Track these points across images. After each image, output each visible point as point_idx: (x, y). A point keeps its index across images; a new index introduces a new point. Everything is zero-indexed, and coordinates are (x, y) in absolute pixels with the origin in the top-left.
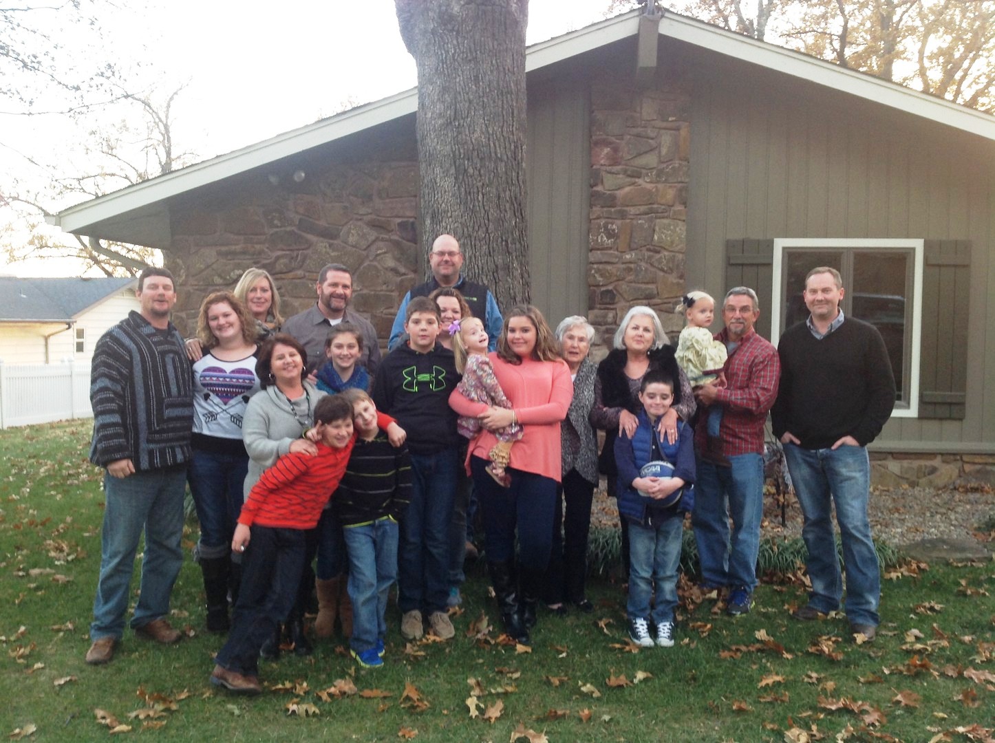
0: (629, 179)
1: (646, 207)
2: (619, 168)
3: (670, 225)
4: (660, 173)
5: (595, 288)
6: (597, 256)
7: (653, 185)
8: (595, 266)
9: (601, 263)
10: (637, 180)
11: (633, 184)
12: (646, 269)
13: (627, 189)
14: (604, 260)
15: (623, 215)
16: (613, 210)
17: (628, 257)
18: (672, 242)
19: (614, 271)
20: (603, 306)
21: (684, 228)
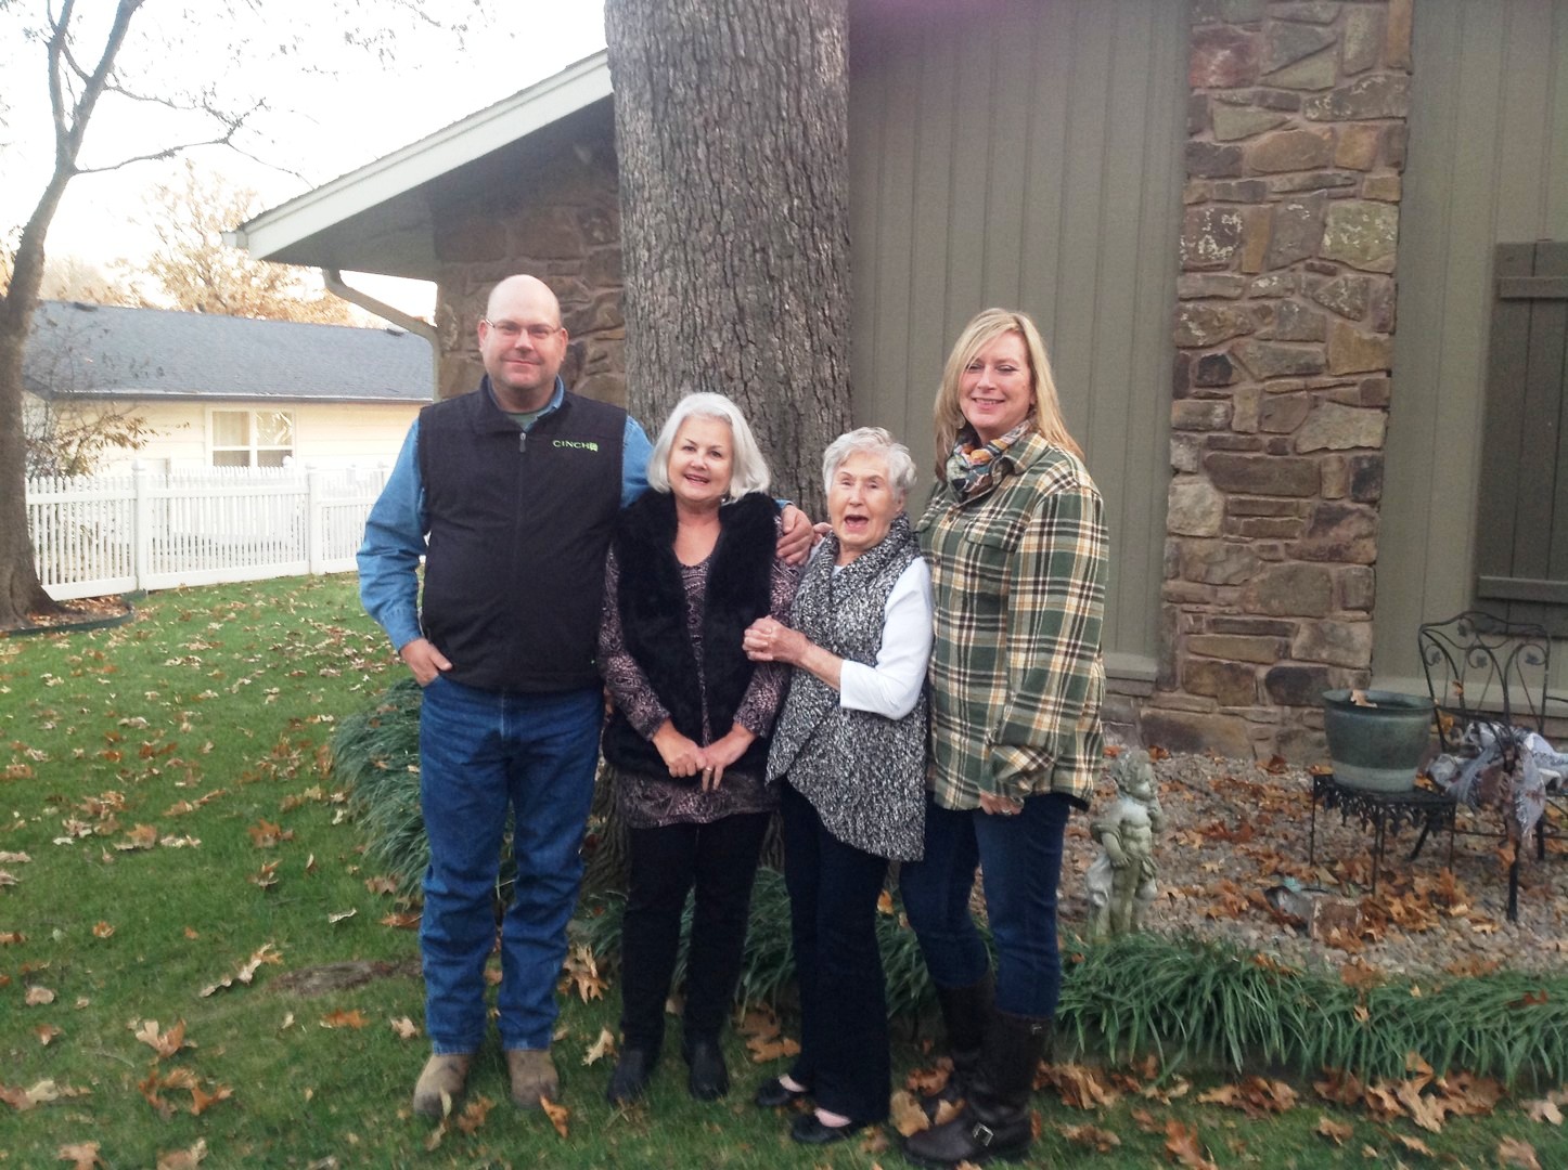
0: (1270, 116)
1: (1308, 174)
2: (1246, 92)
3: (1360, 213)
4: (1341, 99)
5: (1188, 353)
6: (1196, 283)
7: (1327, 126)
8: (1190, 306)
9: (1202, 299)
10: (1288, 117)
11: (1283, 124)
12: (1303, 311)
13: (1266, 138)
14: (1208, 293)
15: (1256, 194)
16: (1233, 183)
17: (1262, 284)
18: (1365, 250)
19: (1231, 314)
20: (1203, 391)
21: (1393, 219)
